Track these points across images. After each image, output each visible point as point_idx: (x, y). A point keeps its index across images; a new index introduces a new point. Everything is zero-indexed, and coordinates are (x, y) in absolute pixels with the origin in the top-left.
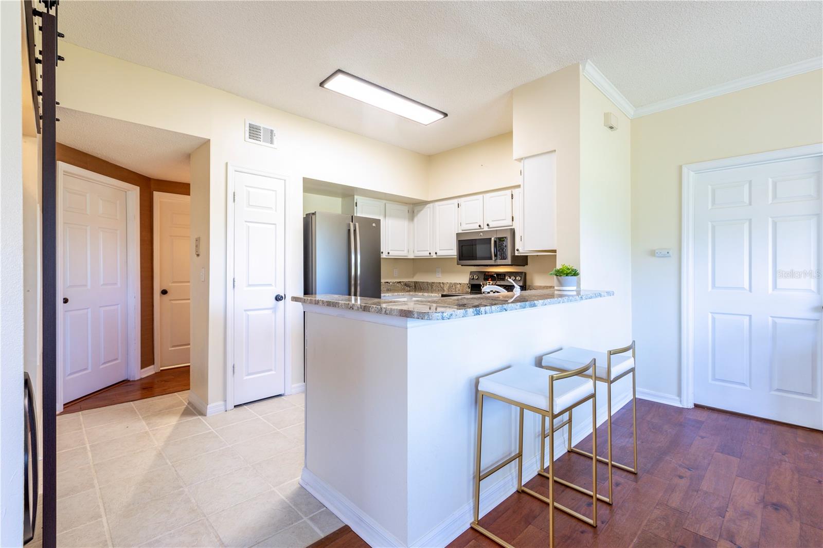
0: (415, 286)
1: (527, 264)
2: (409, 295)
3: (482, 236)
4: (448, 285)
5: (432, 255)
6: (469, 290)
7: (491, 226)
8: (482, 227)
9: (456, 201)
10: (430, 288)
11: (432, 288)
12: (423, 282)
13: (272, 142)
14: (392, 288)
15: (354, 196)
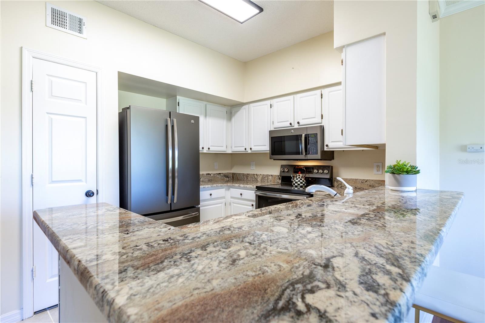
0: (233, 177)
1: (334, 159)
2: (227, 185)
3: (293, 133)
4: (261, 177)
5: (247, 150)
6: (280, 181)
7: (301, 124)
8: (293, 125)
9: (268, 102)
10: (246, 179)
11: (247, 179)
12: (240, 174)
13: (80, 31)
14: (212, 179)
15: (176, 96)
